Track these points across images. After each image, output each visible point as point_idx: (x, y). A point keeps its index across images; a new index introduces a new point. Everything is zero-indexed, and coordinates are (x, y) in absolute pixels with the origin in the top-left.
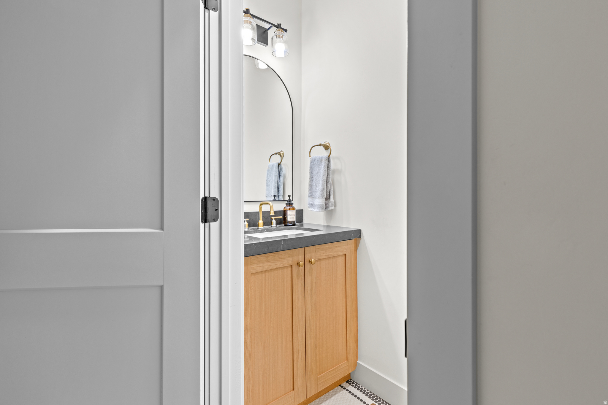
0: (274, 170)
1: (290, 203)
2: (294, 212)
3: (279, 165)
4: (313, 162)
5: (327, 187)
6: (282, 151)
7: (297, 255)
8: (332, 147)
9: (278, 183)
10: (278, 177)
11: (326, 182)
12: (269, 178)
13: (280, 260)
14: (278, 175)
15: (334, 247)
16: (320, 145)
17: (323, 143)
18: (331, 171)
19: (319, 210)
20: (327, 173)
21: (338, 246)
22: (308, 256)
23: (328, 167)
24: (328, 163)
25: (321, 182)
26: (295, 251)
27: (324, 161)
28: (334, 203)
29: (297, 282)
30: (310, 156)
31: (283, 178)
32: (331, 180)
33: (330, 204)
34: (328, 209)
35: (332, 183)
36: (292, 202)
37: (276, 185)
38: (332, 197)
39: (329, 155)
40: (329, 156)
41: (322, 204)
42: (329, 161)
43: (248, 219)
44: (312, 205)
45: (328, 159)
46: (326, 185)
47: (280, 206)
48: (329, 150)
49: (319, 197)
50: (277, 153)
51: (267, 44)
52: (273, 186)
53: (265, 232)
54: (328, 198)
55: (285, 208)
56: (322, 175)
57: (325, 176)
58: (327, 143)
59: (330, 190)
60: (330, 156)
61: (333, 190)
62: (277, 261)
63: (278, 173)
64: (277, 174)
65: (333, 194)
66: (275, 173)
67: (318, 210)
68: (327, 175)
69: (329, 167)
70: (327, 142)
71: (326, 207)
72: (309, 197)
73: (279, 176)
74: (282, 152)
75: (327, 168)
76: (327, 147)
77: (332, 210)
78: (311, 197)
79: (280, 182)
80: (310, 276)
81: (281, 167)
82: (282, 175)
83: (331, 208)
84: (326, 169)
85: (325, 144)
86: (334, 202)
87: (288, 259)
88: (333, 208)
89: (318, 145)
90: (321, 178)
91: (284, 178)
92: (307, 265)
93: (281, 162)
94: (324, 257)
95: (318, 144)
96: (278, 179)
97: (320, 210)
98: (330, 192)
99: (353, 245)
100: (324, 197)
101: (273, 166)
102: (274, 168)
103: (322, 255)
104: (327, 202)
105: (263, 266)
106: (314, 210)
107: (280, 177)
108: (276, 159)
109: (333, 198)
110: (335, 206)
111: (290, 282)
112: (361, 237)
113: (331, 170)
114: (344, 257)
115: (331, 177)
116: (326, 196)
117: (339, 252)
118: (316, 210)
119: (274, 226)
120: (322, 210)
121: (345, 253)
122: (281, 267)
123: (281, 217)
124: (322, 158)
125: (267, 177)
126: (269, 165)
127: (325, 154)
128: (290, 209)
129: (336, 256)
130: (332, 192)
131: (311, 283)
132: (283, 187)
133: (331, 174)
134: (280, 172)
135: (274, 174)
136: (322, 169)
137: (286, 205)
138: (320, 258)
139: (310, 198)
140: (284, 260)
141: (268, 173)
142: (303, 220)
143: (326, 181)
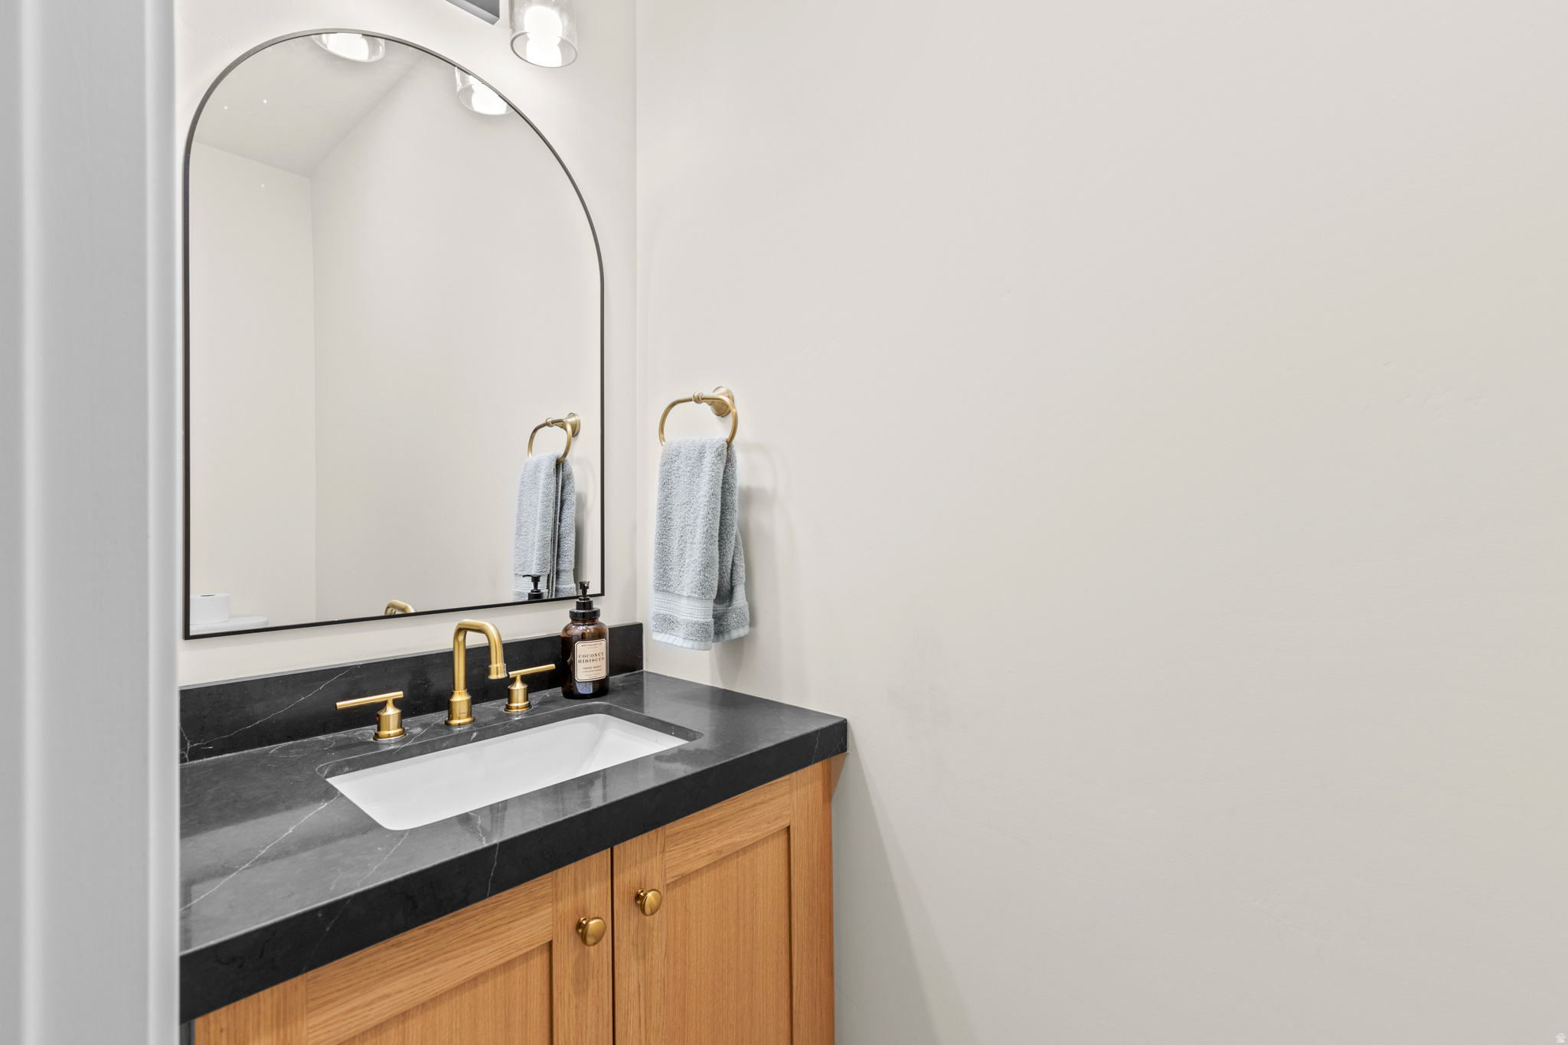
0: (542, 482)
1: (586, 613)
2: (601, 647)
3: (559, 464)
4: (669, 462)
5: (722, 555)
6: (574, 415)
7: (576, 887)
8: (740, 408)
9: (555, 526)
10: (556, 506)
11: (717, 539)
12: (525, 507)
13: (489, 937)
14: (557, 498)
15: (743, 810)
16: (698, 400)
17: (708, 393)
18: (736, 498)
19: (691, 643)
20: (722, 505)
21: (761, 803)
22: (626, 879)
23: (725, 481)
24: (726, 468)
25: (698, 537)
26: (568, 873)
27: (709, 458)
28: (748, 618)
29: (576, 1007)
30: (662, 439)
31: (574, 508)
32: (735, 530)
33: (732, 619)
34: (727, 637)
35: (740, 541)
36: (596, 605)
37: (549, 534)
38: (740, 592)
39: (727, 436)
40: (729, 443)
41: (704, 621)
42: (729, 461)
43: (399, 694)
44: (667, 623)
45: (727, 454)
46: (717, 548)
47: (552, 621)
48: (730, 418)
49: (693, 595)
50: (553, 422)
51: (496, 14)
52: (536, 539)
53: (475, 740)
54: (725, 595)
55: (566, 629)
56: (702, 513)
57: (714, 516)
58: (723, 394)
59: (733, 564)
60: (734, 442)
61: (743, 564)
62: (468, 948)
63: (557, 492)
64: (554, 498)
65: (744, 580)
66: (544, 493)
67: (688, 644)
68: (722, 513)
69: (731, 481)
70: (723, 390)
71: (719, 626)
72: (657, 590)
73: (560, 504)
74: (573, 419)
75: (724, 483)
76: (722, 409)
77: (740, 640)
78: (663, 591)
79: (563, 525)
80: (641, 961)
81: (566, 473)
82: (571, 499)
83: (735, 634)
84: (719, 491)
85: (715, 395)
86: (747, 610)
87: (528, 919)
88: (743, 631)
89: (690, 400)
90: (700, 522)
91: (577, 509)
92: (628, 921)
93: (565, 454)
94: (703, 863)
95: (690, 395)
96: (556, 513)
97: (696, 644)
98: (732, 574)
99: (819, 785)
100: (708, 597)
101: (537, 467)
102: (542, 476)
103: (692, 855)
104: (721, 608)
105: (388, 996)
106: (675, 643)
107: (565, 507)
108: (553, 442)
109: (744, 596)
110: (752, 623)
111: (538, 1017)
112: (846, 750)
113: (737, 492)
114: (783, 838)
115: (736, 517)
116: (716, 589)
117: (764, 826)
118: (681, 640)
119: (517, 708)
120: (702, 644)
121: (784, 823)
122: (494, 970)
123: (552, 666)
124: (703, 447)
125: (520, 505)
126: (526, 464)
127: (719, 431)
128: (583, 637)
129: (754, 845)
130: (741, 572)
131: (642, 989)
132: (573, 540)
133: (737, 508)
134: (563, 488)
135: (540, 495)
136: (705, 488)
137: (570, 621)
138: (685, 869)
139: (660, 595)
140: (509, 929)
141: (521, 491)
142: (641, 660)
143: (717, 534)
